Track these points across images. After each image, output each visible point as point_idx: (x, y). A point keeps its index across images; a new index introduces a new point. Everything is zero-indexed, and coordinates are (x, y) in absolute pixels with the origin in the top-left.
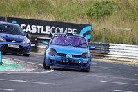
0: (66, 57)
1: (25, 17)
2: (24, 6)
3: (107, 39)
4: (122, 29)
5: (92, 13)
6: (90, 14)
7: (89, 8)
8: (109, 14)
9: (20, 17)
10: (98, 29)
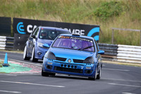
0: (66, 62)
1: (32, 18)
2: (31, 6)
3: (115, 41)
4: (131, 30)
5: (101, 13)
6: (98, 15)
7: (97, 8)
8: (118, 14)
9: (27, 18)
10: (107, 30)
